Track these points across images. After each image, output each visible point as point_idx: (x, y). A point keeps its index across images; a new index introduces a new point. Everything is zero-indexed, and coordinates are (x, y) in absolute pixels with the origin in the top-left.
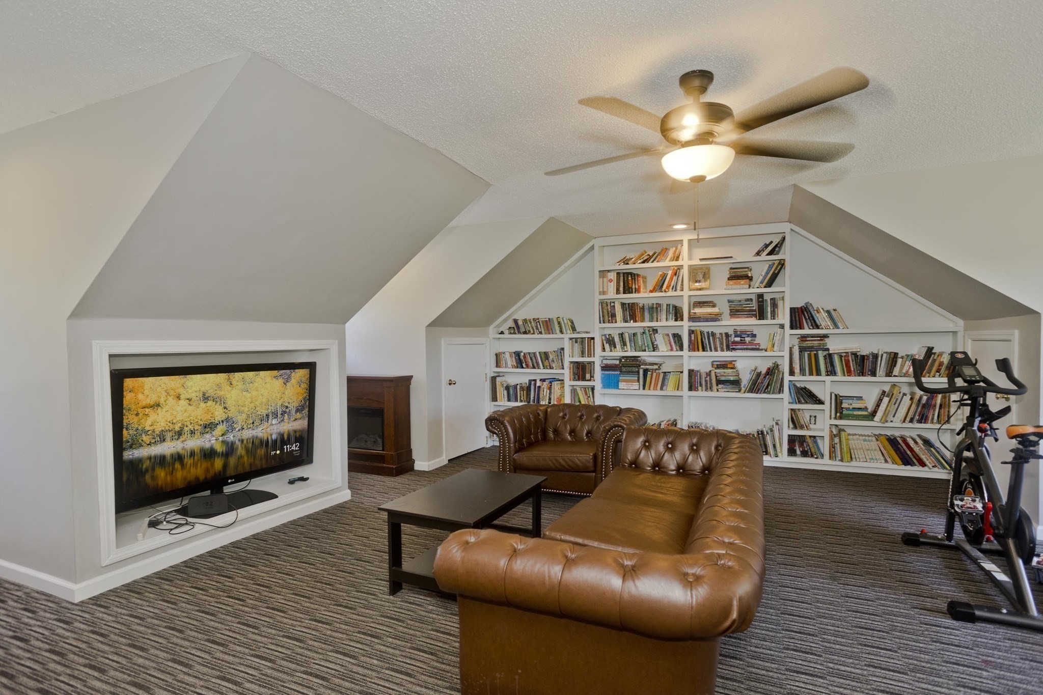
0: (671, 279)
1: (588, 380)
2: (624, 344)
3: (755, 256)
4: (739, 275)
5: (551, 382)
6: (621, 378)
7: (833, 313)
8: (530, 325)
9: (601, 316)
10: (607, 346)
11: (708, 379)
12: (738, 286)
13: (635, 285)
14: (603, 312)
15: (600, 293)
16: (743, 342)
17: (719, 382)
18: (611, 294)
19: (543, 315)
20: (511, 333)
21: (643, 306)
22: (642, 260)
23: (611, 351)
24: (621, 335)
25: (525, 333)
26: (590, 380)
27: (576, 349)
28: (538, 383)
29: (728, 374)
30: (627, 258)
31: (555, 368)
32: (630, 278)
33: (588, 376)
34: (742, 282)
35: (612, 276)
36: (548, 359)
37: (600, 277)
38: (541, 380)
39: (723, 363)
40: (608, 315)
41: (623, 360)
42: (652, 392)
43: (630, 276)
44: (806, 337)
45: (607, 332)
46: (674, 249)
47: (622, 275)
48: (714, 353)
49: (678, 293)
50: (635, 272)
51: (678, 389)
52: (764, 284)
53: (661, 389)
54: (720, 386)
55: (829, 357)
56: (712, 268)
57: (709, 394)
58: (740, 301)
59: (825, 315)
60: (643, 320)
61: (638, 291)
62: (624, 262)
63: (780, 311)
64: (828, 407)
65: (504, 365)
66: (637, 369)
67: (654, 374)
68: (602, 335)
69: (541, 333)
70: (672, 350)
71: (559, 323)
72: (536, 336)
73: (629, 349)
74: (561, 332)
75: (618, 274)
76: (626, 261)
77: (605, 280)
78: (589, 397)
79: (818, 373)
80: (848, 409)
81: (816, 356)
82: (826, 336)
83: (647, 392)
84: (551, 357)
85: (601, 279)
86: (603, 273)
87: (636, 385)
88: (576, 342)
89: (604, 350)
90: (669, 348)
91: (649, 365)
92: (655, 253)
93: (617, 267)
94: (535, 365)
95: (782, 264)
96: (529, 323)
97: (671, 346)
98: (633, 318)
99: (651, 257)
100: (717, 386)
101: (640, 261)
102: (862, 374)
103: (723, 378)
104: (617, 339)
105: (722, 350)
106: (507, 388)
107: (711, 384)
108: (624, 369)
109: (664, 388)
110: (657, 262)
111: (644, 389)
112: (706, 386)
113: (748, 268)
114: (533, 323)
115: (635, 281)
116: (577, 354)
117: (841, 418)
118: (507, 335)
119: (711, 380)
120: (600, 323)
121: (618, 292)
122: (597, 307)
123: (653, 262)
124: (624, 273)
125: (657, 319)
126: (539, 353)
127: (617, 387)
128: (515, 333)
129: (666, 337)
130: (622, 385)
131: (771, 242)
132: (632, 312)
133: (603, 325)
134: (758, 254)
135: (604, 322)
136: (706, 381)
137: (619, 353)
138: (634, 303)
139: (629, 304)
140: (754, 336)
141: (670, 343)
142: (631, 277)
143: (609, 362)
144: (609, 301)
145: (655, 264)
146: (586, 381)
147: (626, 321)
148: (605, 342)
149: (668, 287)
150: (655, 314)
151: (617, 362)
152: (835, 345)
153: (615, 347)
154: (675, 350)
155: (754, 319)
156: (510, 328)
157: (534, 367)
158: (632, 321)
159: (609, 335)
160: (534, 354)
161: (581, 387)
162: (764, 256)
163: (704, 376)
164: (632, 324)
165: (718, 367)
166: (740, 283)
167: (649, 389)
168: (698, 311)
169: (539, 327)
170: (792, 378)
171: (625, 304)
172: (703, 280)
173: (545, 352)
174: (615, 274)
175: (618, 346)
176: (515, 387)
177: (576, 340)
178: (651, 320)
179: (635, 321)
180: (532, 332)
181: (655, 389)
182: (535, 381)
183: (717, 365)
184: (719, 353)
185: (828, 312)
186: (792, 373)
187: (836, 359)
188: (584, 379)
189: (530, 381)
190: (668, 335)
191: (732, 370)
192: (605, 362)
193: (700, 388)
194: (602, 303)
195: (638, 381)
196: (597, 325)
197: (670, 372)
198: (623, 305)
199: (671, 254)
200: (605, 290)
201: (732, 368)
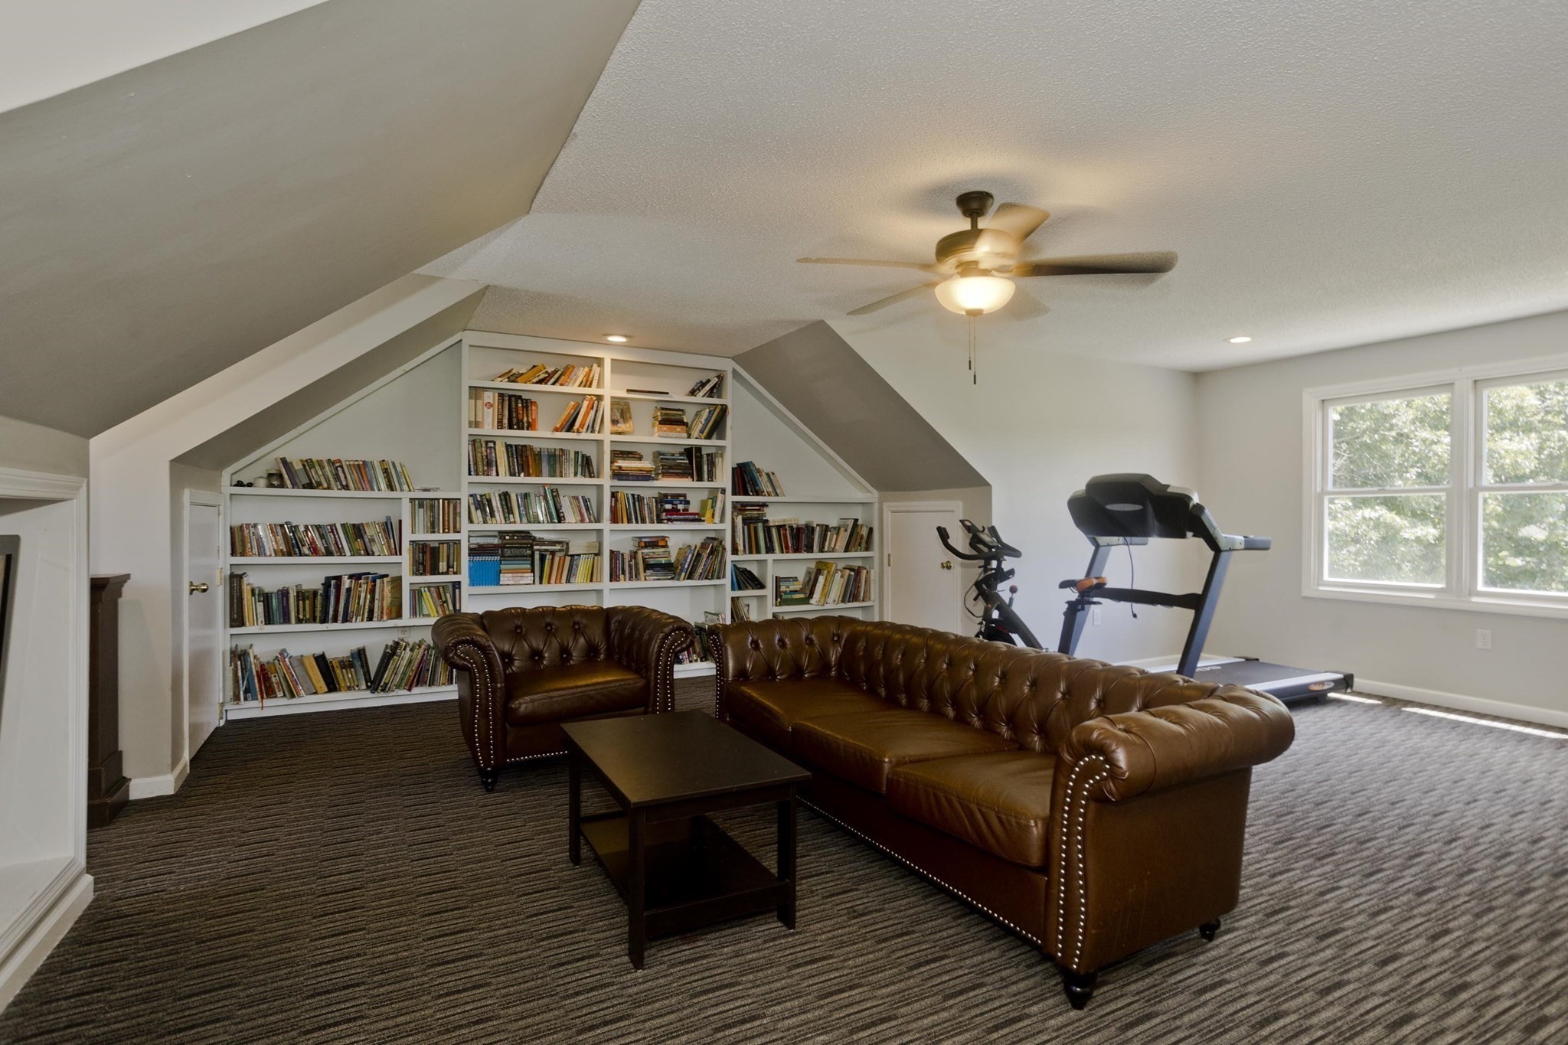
0: (587, 413)
1: (443, 573)
2: (510, 511)
3: (688, 395)
4: (671, 418)
5: (374, 581)
6: (502, 567)
7: (772, 476)
8: (320, 473)
9: (472, 463)
10: (477, 515)
11: (633, 563)
12: (675, 434)
13: (527, 417)
14: (475, 457)
15: (470, 425)
16: (675, 511)
17: (648, 567)
18: (489, 428)
19: (350, 454)
20: (272, 486)
21: (540, 452)
22: (537, 379)
23: (485, 522)
24: (505, 497)
25: (310, 486)
26: (447, 573)
27: (421, 518)
28: (347, 583)
29: (657, 555)
30: (514, 371)
31: (377, 553)
32: (520, 405)
33: (443, 566)
34: (679, 428)
35: (490, 397)
36: (362, 537)
37: (470, 398)
38: (351, 577)
39: (654, 540)
40: (482, 460)
41: (507, 538)
42: (554, 587)
43: (520, 401)
44: (746, 506)
45: (479, 491)
46: (586, 369)
47: (507, 398)
48: (640, 526)
49: (595, 436)
50: (525, 396)
51: (591, 581)
52: (705, 434)
53: (568, 581)
54: (649, 572)
55: (768, 530)
56: (632, 405)
57: (634, 584)
58: (673, 455)
59: (765, 478)
60: (539, 474)
61: (530, 426)
62: (508, 378)
63: (718, 471)
64: (769, 591)
65: (255, 551)
66: (529, 552)
67: (557, 559)
68: (471, 495)
69: (346, 487)
70: (582, 521)
71: (386, 471)
72: (335, 493)
73: (518, 519)
74: (391, 487)
75: (501, 395)
76: (513, 377)
77: (479, 402)
78: (446, 602)
79: (758, 552)
80: (785, 593)
81: (756, 529)
82: (764, 505)
83: (545, 587)
84: (369, 532)
85: (473, 401)
86: (476, 392)
87: (528, 578)
88: (421, 506)
89: (471, 521)
90: (579, 518)
91: (548, 545)
92: (556, 371)
93: (498, 384)
94: (333, 548)
95: (724, 410)
96: (317, 467)
97: (582, 515)
98: (524, 469)
99: (550, 375)
100: (645, 572)
101: (534, 380)
102: (797, 550)
103: (652, 561)
104: (496, 503)
105: (652, 522)
106: (266, 598)
107: (637, 570)
108: (508, 552)
109: (572, 580)
110: (561, 385)
111: (541, 582)
112: (631, 573)
113: (682, 410)
114: (327, 469)
115: (527, 410)
116: (422, 527)
117: (780, 605)
118: (261, 488)
119: (636, 564)
120: (470, 474)
121: (500, 426)
122: (465, 448)
123: (554, 384)
124: (510, 397)
125: (561, 472)
126: (343, 526)
127: (497, 583)
128: (282, 485)
129: (574, 502)
130: (504, 578)
131: (709, 381)
132: (523, 459)
133: (474, 478)
134: (693, 393)
135: (477, 474)
136: (630, 566)
137: (499, 524)
138: (525, 446)
139: (516, 446)
140: (688, 502)
141: (580, 511)
142: (522, 403)
143: (482, 541)
144: (483, 439)
145: (557, 388)
146: (439, 574)
147: (512, 474)
148: (473, 508)
149: (582, 425)
150: (558, 465)
151: (496, 541)
152: (775, 516)
153: (492, 515)
154: (587, 520)
155: (690, 479)
156: (270, 475)
157: (329, 553)
158: (522, 475)
159: (481, 496)
160: (333, 527)
161: (429, 585)
162: (699, 398)
163: (627, 558)
164: (522, 479)
165: (648, 545)
166: (675, 429)
167: (549, 582)
168: (624, 464)
169: (342, 475)
170: (736, 558)
171: (511, 446)
172: (621, 420)
173: (354, 525)
174: (497, 394)
175: (499, 515)
176: (284, 593)
177: (421, 502)
178: (552, 474)
179: (528, 475)
180: (325, 485)
181: (558, 581)
182: (338, 579)
183: (645, 542)
184: (648, 526)
185: (768, 475)
186: (735, 551)
187: (774, 531)
188: (435, 571)
189: (328, 579)
190: (577, 498)
191: (663, 550)
192: (474, 540)
193: (622, 577)
194: (474, 442)
195: (533, 571)
196: (466, 479)
197: (579, 555)
198: (508, 447)
199: (581, 373)
200: (479, 419)
201: (663, 547)
